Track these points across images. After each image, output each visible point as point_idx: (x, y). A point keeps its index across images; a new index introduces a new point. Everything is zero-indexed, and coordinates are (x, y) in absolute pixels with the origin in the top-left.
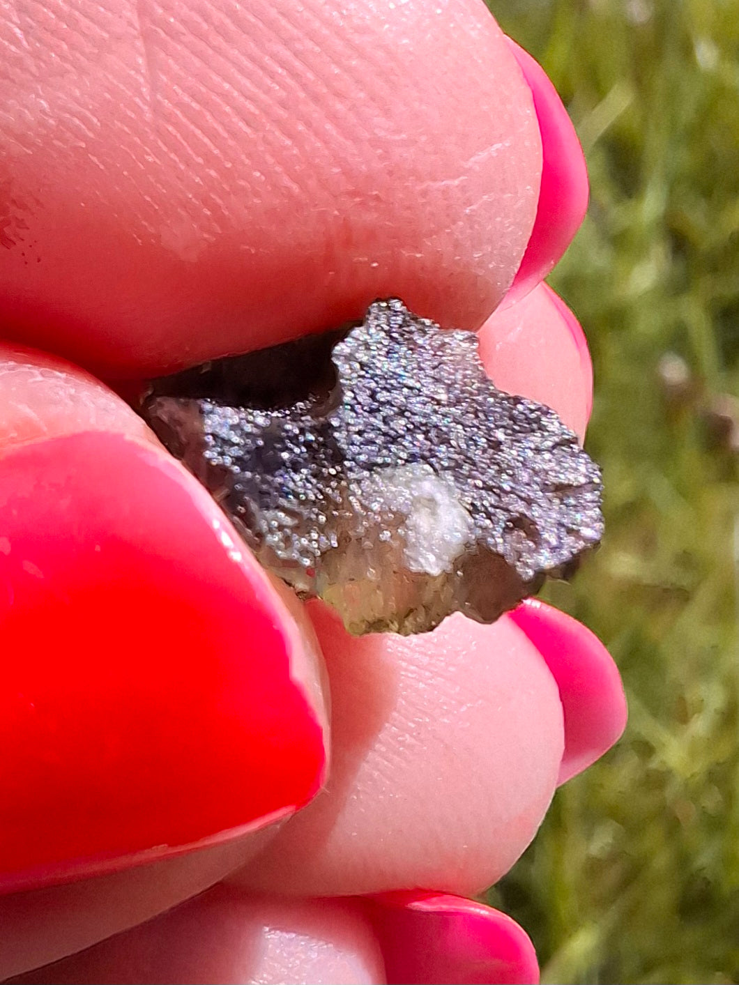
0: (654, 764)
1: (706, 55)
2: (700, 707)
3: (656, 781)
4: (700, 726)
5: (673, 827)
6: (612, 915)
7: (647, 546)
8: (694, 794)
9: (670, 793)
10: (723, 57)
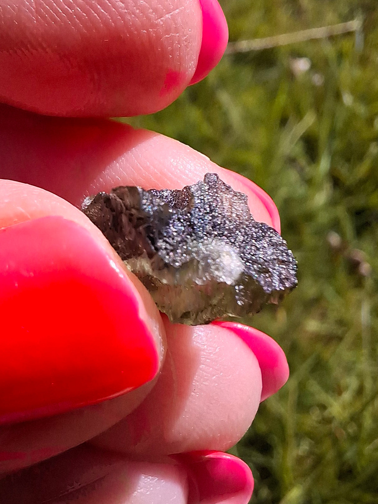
0: (326, 413)
1: (348, 99)
2: (347, 388)
3: (328, 421)
4: (347, 396)
5: (335, 441)
6: (309, 480)
7: (323, 316)
8: (344, 426)
9: (334, 425)
10: (355, 101)
